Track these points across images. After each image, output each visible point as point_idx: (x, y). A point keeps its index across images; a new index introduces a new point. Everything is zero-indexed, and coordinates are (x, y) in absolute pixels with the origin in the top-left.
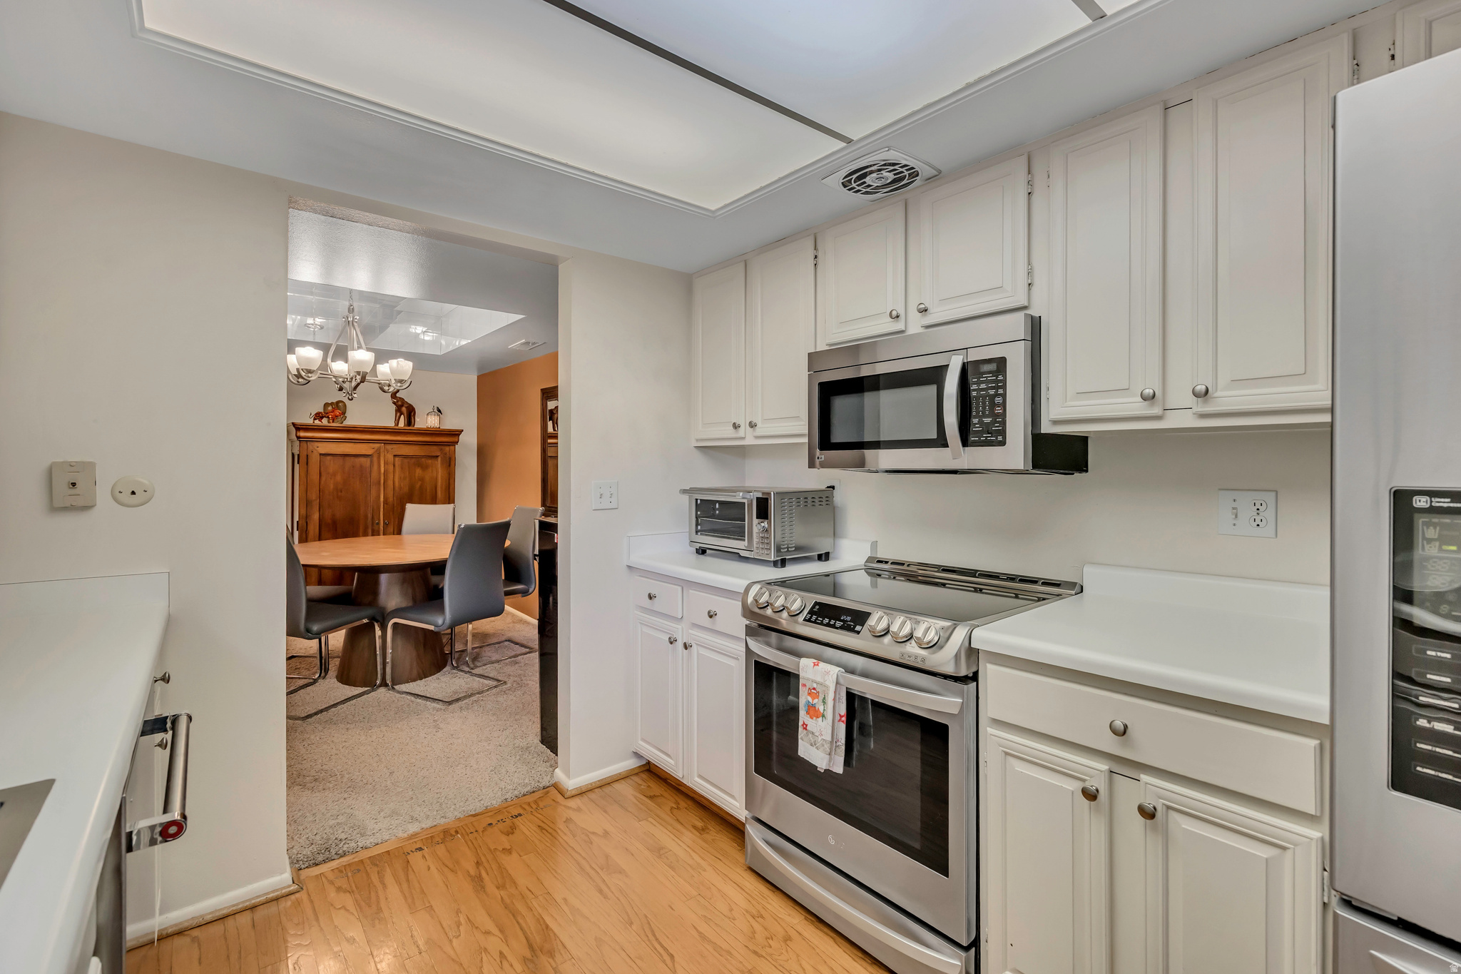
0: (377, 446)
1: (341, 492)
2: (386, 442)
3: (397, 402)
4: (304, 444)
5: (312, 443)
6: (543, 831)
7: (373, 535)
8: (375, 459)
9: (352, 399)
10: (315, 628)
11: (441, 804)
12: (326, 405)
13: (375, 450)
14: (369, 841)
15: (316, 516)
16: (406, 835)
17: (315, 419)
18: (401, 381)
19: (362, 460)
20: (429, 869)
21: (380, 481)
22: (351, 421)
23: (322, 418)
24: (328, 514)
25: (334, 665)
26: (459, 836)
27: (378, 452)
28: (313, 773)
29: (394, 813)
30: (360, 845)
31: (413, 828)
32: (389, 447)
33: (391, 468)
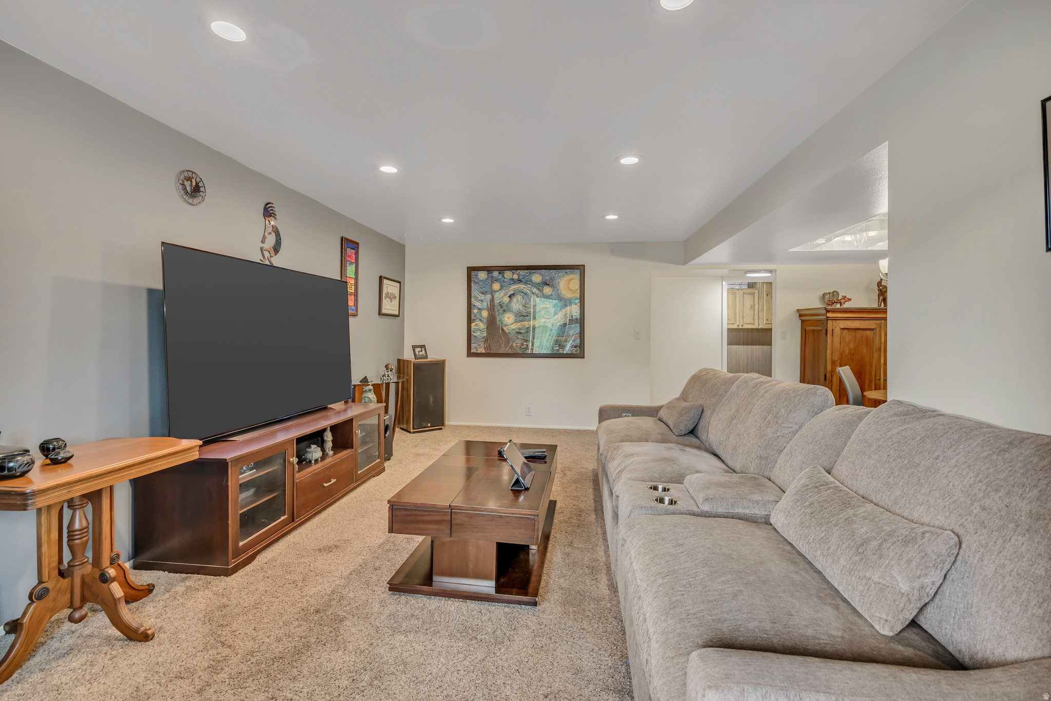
0: (879, 322)
1: (854, 355)
2: (884, 319)
4: (831, 322)
5: (836, 321)
7: (875, 389)
8: (878, 331)
13: (877, 325)
21: (881, 348)
27: (880, 326)
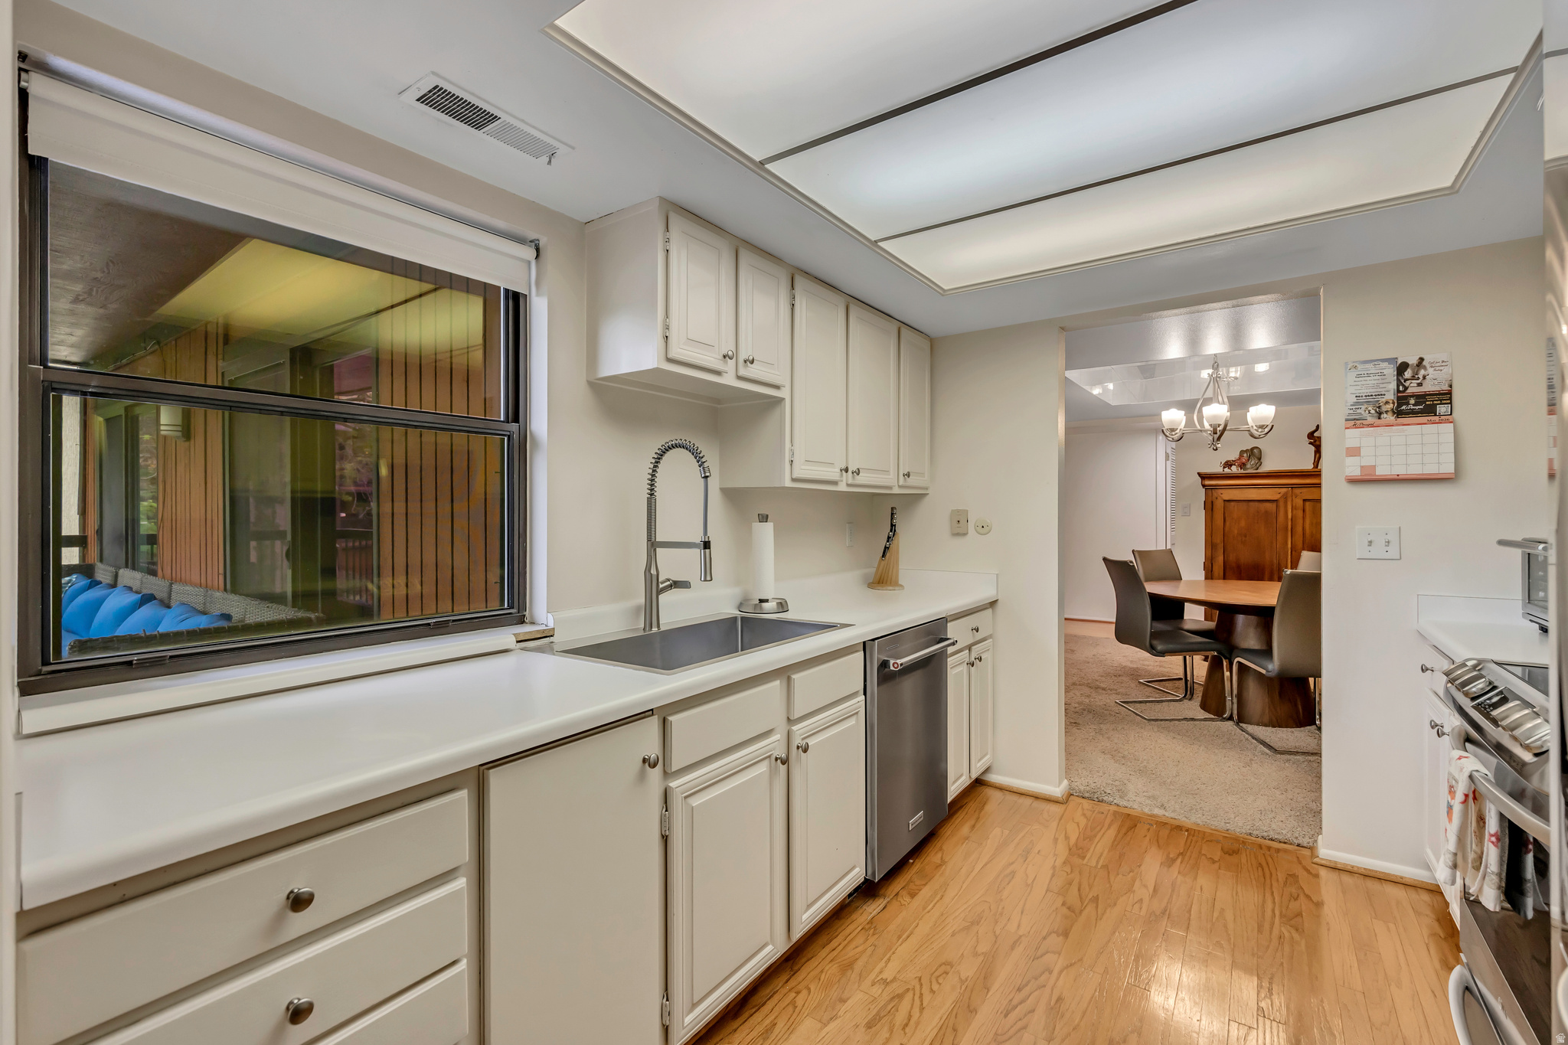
0: (1284, 490)
1: (1246, 537)
2: (1293, 486)
3: (1315, 442)
4: (1210, 492)
5: (1217, 490)
6: (1260, 868)
8: (1281, 504)
9: (1217, 449)
10: (1160, 647)
11: (1192, 810)
12: (1242, 452)
13: (1281, 495)
14: (1123, 803)
15: (1221, 559)
16: (1149, 813)
17: (1224, 468)
18: (1262, 427)
19: (1268, 505)
20: (1146, 836)
21: (1287, 527)
22: (1267, 466)
23: (1231, 465)
24: (1232, 558)
25: (1199, 693)
26: (1186, 833)
27: (1285, 497)
28: (1126, 753)
29: (1153, 797)
30: (1115, 801)
31: (1157, 811)
32: (1297, 491)
33: (1300, 513)
